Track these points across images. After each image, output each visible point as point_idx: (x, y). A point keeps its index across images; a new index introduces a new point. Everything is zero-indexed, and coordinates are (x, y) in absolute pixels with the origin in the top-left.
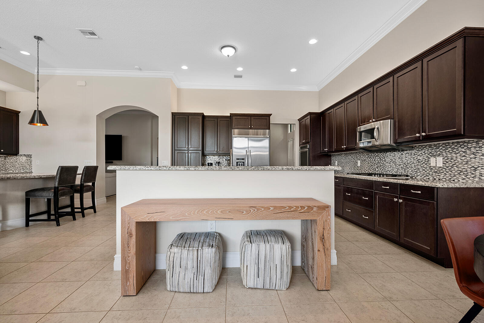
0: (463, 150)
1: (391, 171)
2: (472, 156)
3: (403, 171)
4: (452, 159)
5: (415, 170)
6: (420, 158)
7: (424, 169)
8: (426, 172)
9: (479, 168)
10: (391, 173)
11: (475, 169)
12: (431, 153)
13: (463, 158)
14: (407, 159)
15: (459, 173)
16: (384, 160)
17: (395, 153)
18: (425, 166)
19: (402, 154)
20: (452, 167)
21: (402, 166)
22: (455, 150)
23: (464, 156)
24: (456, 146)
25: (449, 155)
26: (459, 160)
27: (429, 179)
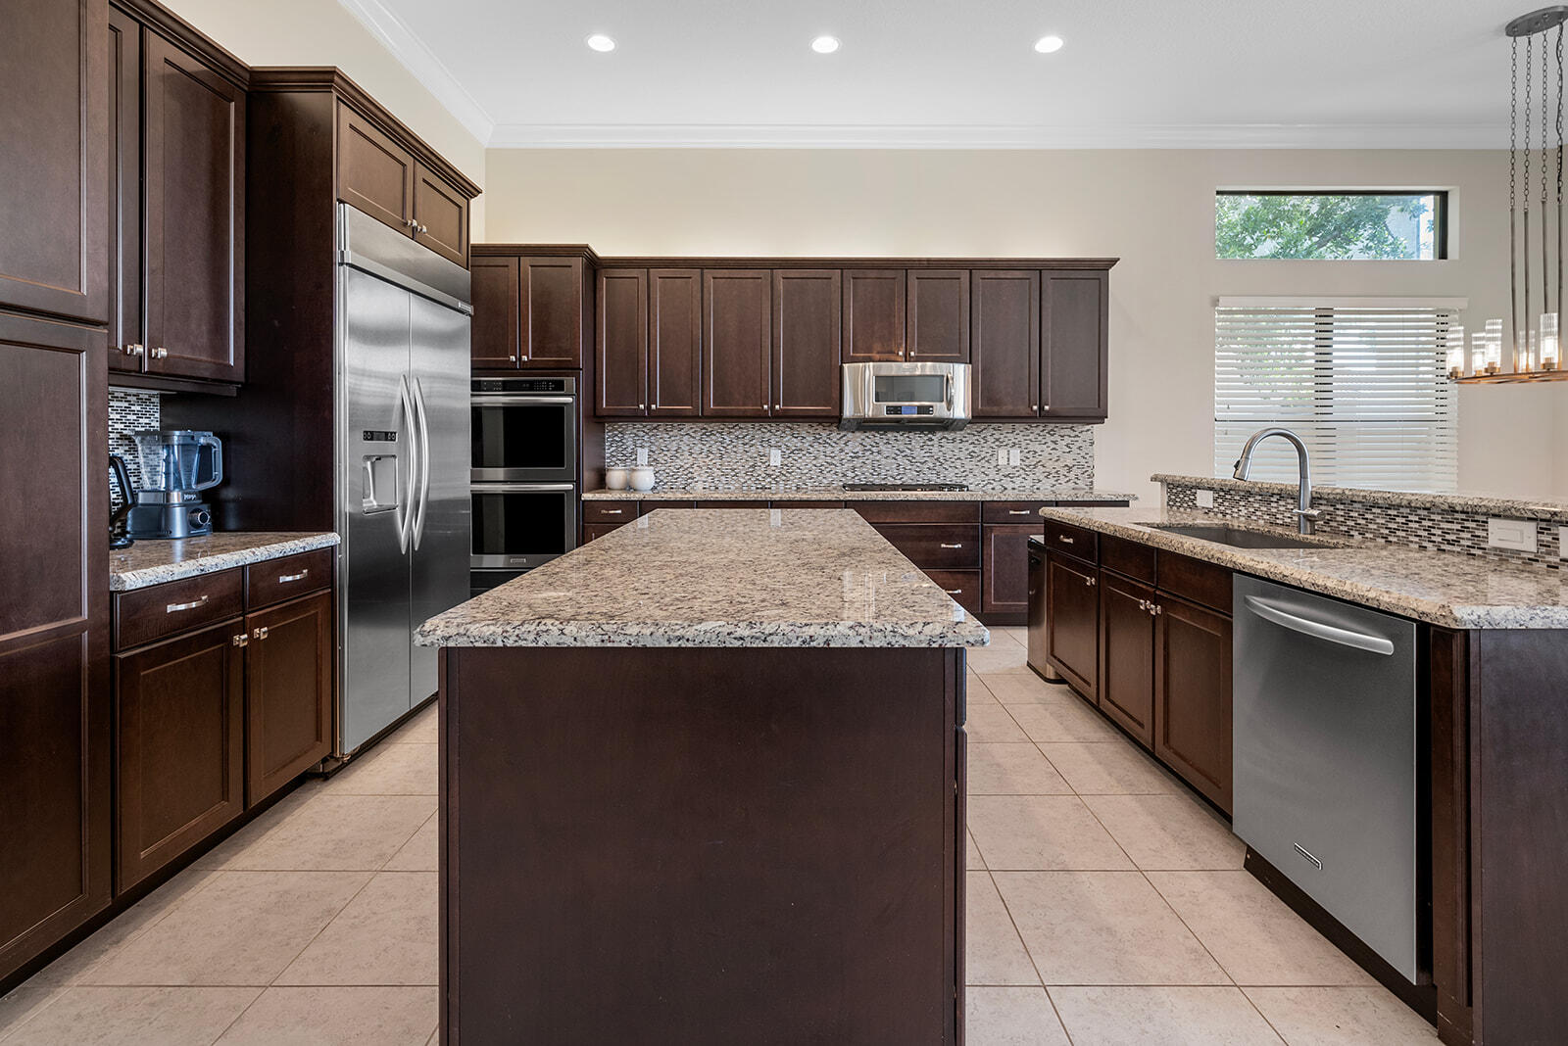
0: (1052, 438)
1: (899, 477)
2: (1066, 449)
3: (934, 477)
4: (1035, 453)
5: (964, 474)
6: (975, 450)
7: (983, 470)
8: (987, 475)
9: (1075, 468)
10: (899, 482)
11: (1070, 469)
12: (997, 440)
13: (1053, 452)
14: (943, 449)
15: (1046, 477)
16: (874, 449)
17: (912, 435)
18: (986, 465)
19: (931, 440)
20: (1035, 466)
22: (1040, 438)
23: (1054, 448)
24: (1041, 430)
25: (1031, 446)
26: (1047, 455)
27: (993, 489)
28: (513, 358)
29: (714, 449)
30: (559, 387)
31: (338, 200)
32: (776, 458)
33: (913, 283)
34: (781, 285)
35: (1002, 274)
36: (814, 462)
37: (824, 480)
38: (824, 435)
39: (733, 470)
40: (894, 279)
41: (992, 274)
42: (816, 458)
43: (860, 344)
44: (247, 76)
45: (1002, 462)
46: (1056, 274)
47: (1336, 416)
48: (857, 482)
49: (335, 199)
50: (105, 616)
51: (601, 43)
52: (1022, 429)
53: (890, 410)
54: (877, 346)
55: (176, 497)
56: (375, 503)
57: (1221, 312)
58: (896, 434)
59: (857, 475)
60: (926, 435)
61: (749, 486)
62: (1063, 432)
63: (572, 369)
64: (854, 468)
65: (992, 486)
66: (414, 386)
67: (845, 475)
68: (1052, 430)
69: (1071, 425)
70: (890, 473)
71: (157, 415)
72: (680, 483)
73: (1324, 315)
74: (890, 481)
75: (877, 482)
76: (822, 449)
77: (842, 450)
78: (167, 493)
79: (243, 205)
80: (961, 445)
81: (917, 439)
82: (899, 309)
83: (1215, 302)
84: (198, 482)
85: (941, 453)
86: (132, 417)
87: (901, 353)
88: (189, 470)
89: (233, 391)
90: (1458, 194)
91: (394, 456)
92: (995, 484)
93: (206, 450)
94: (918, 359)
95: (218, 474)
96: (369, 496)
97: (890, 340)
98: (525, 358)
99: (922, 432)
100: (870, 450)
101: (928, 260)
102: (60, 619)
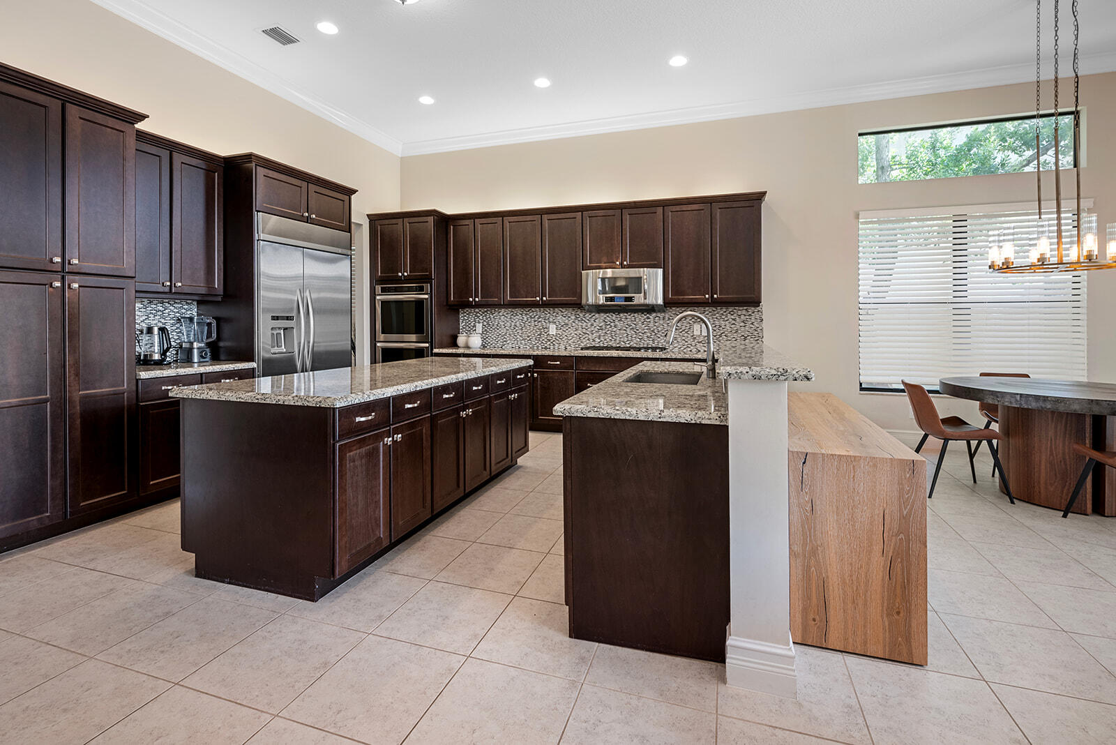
0: (733, 317)
2: (742, 324)
3: (651, 343)
4: (720, 326)
7: (684, 338)
8: (686, 342)
9: (749, 337)
13: (733, 326)
14: (656, 324)
16: (612, 324)
18: (686, 335)
19: (649, 318)
20: (720, 336)
21: (649, 335)
22: (723, 317)
23: (734, 324)
24: (725, 312)
25: (717, 322)
26: (728, 328)
28: (400, 274)
29: (518, 324)
30: (421, 289)
31: (256, 211)
32: (553, 330)
33: (627, 218)
34: (546, 223)
35: (684, 208)
36: (576, 332)
37: (582, 344)
38: (581, 315)
39: (528, 337)
40: (614, 215)
41: (678, 208)
42: (576, 330)
43: (593, 258)
44: (223, 160)
45: (697, 333)
46: (722, 205)
47: (970, 299)
48: (602, 345)
49: (254, 210)
50: (134, 388)
51: (426, 100)
52: (710, 310)
53: (607, 299)
54: (604, 259)
55: (195, 345)
56: (285, 350)
57: (862, 223)
58: (626, 314)
59: (601, 341)
60: (645, 315)
61: (538, 347)
62: (740, 313)
63: (428, 279)
64: (600, 336)
65: (689, 349)
66: (307, 294)
67: (594, 341)
68: (732, 311)
69: (745, 308)
70: (622, 339)
71: (196, 310)
72: (500, 344)
73: (960, 220)
74: (623, 345)
75: (614, 345)
76: (580, 324)
77: (592, 325)
78: (192, 343)
79: (222, 217)
80: (668, 322)
81: (640, 318)
82: (617, 235)
83: (857, 217)
84: (207, 338)
85: (655, 327)
86: (184, 311)
87: (618, 263)
88: (202, 333)
89: (219, 299)
90: (1086, 112)
91: (293, 328)
92: (692, 348)
93: (209, 325)
94: (629, 266)
95: (214, 335)
96: (282, 346)
97: (612, 255)
98: (406, 274)
99: (643, 313)
100: (609, 324)
101: (635, 202)
102: (115, 387)
